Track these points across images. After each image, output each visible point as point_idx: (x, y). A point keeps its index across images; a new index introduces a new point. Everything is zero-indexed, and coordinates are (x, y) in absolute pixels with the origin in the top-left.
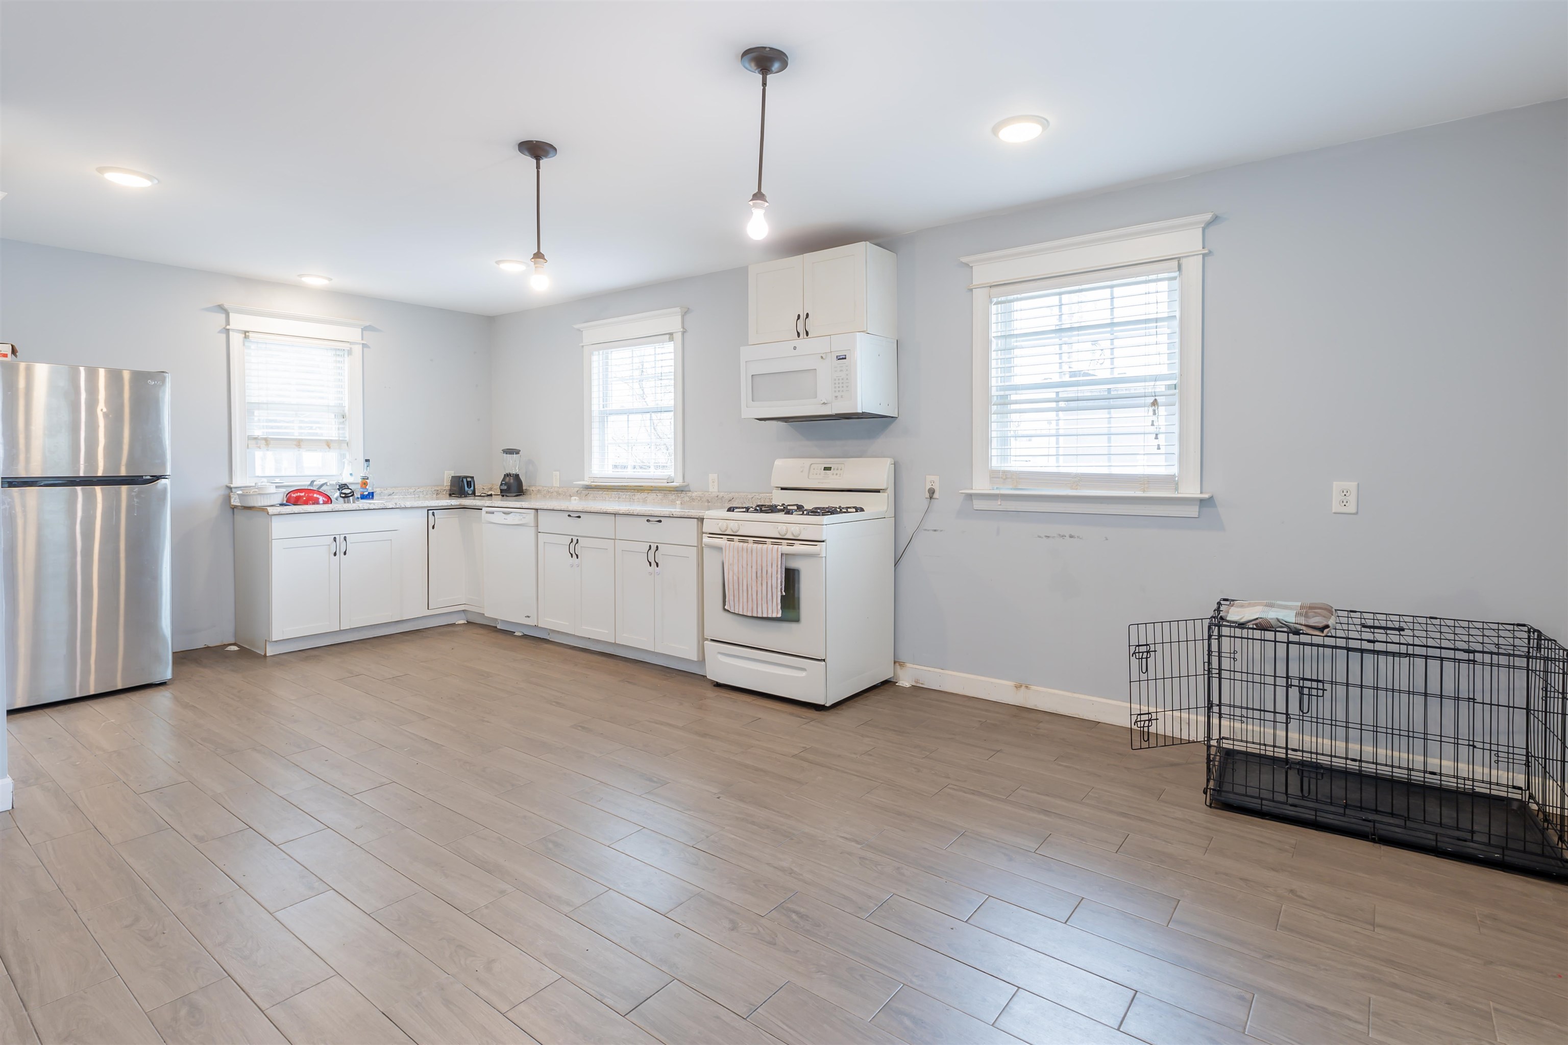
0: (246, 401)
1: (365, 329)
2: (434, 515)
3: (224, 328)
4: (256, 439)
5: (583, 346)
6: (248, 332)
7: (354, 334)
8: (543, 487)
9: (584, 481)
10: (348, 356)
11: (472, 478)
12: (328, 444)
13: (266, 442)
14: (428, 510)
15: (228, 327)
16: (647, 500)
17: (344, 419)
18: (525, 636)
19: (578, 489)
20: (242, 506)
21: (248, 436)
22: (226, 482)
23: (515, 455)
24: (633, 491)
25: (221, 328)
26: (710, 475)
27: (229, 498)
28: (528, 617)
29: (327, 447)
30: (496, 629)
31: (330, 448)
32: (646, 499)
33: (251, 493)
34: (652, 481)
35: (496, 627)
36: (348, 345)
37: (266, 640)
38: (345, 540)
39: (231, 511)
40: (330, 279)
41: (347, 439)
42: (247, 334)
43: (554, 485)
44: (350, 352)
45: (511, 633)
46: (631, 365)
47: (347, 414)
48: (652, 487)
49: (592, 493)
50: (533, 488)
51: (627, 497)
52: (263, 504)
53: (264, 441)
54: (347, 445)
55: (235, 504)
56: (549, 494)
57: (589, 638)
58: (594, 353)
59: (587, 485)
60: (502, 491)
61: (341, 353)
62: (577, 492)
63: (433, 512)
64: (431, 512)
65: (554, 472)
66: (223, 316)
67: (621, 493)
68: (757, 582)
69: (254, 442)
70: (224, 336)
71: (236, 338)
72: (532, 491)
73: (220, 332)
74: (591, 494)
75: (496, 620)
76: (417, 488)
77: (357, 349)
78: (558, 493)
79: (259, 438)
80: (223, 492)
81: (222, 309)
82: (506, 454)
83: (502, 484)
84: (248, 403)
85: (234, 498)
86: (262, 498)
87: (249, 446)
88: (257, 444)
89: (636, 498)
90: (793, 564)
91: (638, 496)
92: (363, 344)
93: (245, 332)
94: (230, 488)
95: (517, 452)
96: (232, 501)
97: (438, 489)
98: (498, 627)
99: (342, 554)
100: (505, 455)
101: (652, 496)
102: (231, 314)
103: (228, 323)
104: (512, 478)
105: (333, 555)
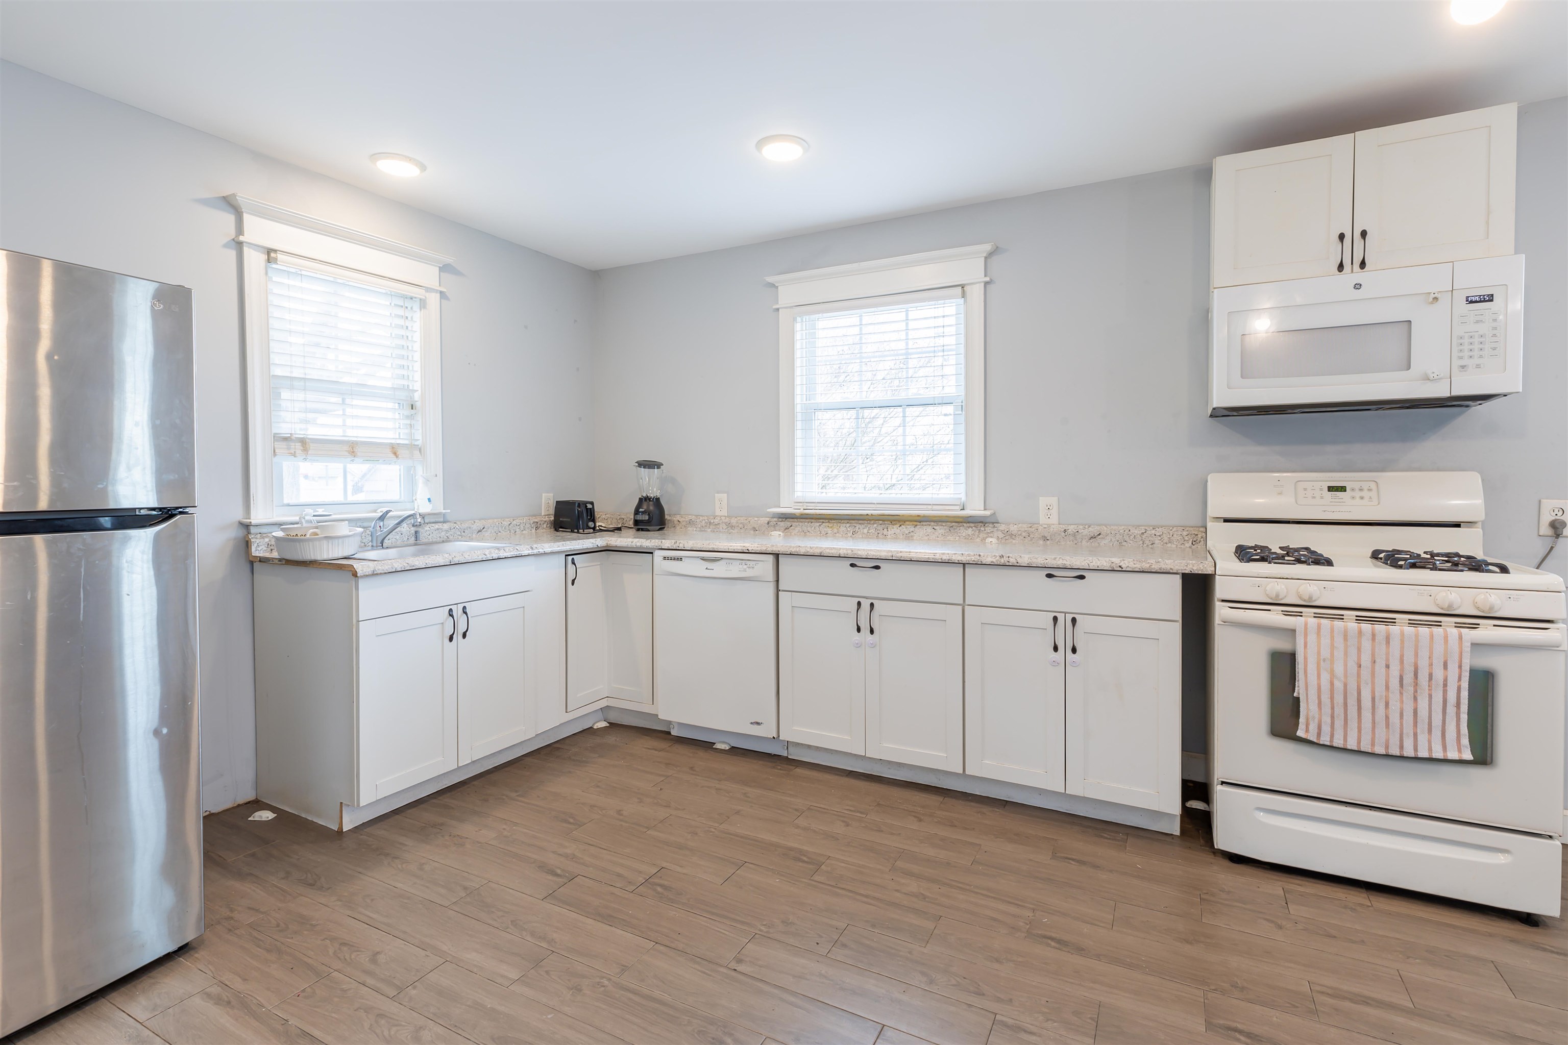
0: (271, 374)
1: (442, 269)
2: (573, 563)
3: (233, 240)
4: (286, 439)
5: (778, 310)
6: (275, 251)
7: (428, 275)
8: (697, 516)
9: (780, 507)
10: (421, 310)
11: (592, 503)
12: (395, 450)
13: (303, 446)
14: (566, 555)
15: (241, 238)
16: (912, 536)
17: (413, 412)
18: (734, 751)
19: (768, 519)
20: (280, 560)
21: (275, 434)
22: (238, 515)
23: (656, 470)
24: (881, 522)
25: (229, 239)
26: (1040, 498)
27: (247, 544)
28: (758, 723)
29: (393, 456)
30: (668, 736)
31: (397, 457)
32: (912, 534)
33: (308, 536)
34: (930, 507)
35: (669, 733)
36: (422, 291)
37: (341, 803)
38: (465, 613)
39: (247, 568)
40: (423, 168)
41: (419, 443)
42: (273, 255)
43: (718, 513)
44: (423, 304)
45: (708, 746)
46: (858, 337)
47: (418, 404)
48: (918, 516)
49: (798, 526)
50: (678, 518)
51: (872, 531)
52: (331, 556)
53: (300, 444)
54: (420, 452)
55: (257, 554)
56: (712, 525)
57: (881, 760)
58: (799, 319)
59: (782, 514)
60: (636, 522)
61: (408, 304)
62: (768, 523)
63: (573, 559)
64: (570, 558)
65: (716, 495)
66: (231, 218)
67: (858, 526)
68: (1401, 693)
69: (283, 445)
70: (232, 254)
71: (254, 260)
72: (676, 522)
73: (226, 246)
74: (796, 526)
75: (670, 722)
76: (512, 519)
77: (433, 300)
78: (730, 526)
79: (292, 438)
80: (235, 533)
81: (231, 204)
82: (644, 468)
83: (637, 512)
84: (273, 376)
85: (256, 545)
86: (330, 545)
87: (276, 451)
88: (289, 449)
89: (889, 532)
90: (1486, 661)
91: (894, 529)
92: (441, 292)
93: (269, 251)
94: (247, 527)
95: (658, 465)
96: (253, 549)
97: (536, 520)
98: (672, 734)
99: (460, 637)
100: (642, 469)
101: (926, 530)
102: (246, 217)
103: (240, 230)
104: (651, 503)
105: (447, 640)
